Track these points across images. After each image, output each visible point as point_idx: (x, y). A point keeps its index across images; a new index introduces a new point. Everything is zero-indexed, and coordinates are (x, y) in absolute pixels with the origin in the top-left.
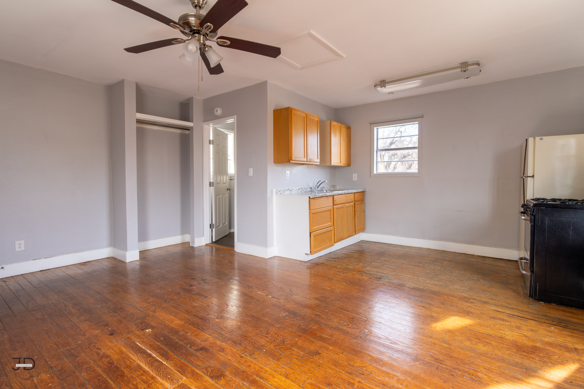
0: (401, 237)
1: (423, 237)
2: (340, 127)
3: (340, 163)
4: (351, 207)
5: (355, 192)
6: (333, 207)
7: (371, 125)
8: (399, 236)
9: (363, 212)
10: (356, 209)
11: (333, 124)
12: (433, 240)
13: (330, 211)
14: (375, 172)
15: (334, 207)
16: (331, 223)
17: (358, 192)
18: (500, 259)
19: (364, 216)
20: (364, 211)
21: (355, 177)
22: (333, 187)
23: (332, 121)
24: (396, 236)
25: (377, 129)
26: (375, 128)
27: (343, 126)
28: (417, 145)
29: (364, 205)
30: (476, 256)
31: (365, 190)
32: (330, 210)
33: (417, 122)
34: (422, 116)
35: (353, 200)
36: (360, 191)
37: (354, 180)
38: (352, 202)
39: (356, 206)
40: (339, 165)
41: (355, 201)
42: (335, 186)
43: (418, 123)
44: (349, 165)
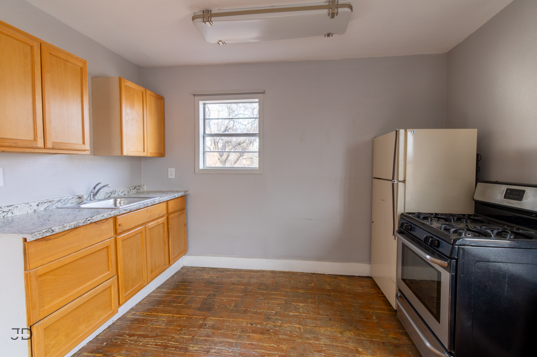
0: (238, 257)
1: (266, 256)
2: (142, 93)
3: (144, 151)
4: (161, 226)
5: (168, 199)
6: (116, 239)
7: (194, 97)
8: (235, 257)
9: (184, 226)
10: (170, 226)
11: (126, 84)
12: (278, 259)
13: (106, 250)
14: (201, 167)
15: (118, 237)
16: (109, 272)
17: (174, 198)
18: (351, 276)
19: (186, 232)
20: (186, 225)
21: (172, 173)
22: (136, 190)
23: (123, 79)
24: (230, 257)
25: (204, 104)
26: (201, 103)
27: (148, 92)
28: (257, 132)
29: (186, 215)
30: (327, 275)
31: (187, 193)
32: (107, 247)
33: (257, 100)
34: (263, 91)
35: (165, 212)
36: (177, 197)
37: (170, 177)
38: (163, 216)
39: (170, 222)
40: (142, 154)
41: (167, 213)
42: (139, 186)
43: (259, 102)
44: (161, 153)
